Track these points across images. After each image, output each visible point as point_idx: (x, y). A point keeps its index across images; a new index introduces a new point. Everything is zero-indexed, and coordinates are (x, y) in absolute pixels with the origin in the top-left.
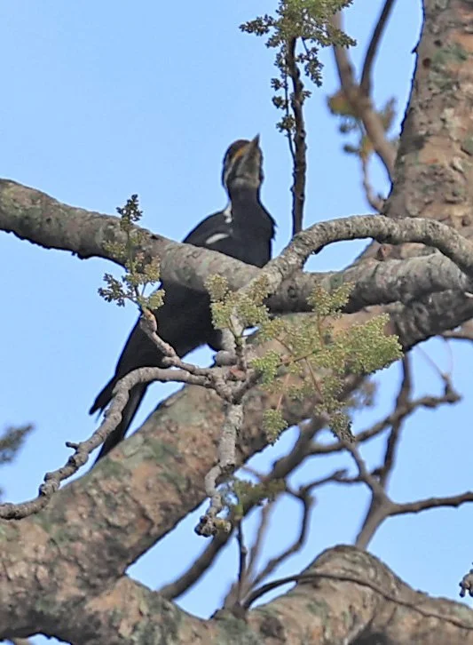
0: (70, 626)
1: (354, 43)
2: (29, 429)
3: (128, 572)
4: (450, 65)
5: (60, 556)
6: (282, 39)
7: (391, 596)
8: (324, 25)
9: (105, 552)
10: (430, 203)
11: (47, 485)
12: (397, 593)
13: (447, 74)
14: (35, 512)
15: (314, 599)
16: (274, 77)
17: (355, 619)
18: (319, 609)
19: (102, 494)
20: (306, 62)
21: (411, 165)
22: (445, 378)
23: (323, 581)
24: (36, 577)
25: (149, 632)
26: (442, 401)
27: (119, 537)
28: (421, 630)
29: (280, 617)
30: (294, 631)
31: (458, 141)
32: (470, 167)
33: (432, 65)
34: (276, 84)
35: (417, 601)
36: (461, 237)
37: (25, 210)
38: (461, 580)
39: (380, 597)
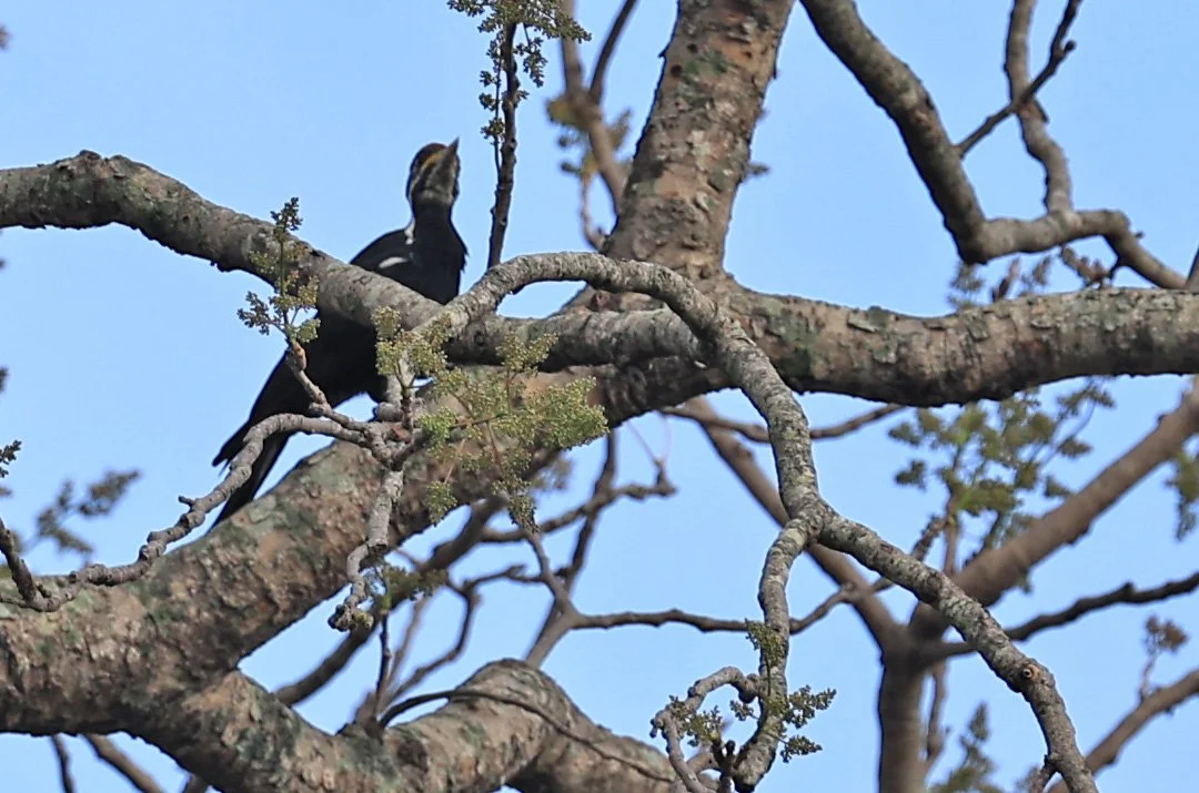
0: (162, 724)
1: (587, 37)
2: (134, 476)
3: (240, 665)
4: (705, 76)
5: (158, 637)
6: (499, 22)
7: (565, 728)
8: (553, 11)
9: (215, 639)
10: (662, 245)
11: (150, 547)
12: (573, 725)
13: (699, 88)
14: (132, 579)
15: (467, 723)
16: (485, 70)
17: (517, 752)
18: (473, 736)
19: (217, 566)
20: (526, 55)
21: (644, 196)
22: (659, 464)
23: (482, 702)
24: (125, 660)
25: (260, 741)
26: (651, 492)
27: (234, 620)
28: (597, 775)
29: (424, 741)
30: (439, 759)
31: (706, 172)
32: (717, 207)
33: (683, 75)
34: (486, 79)
35: (595, 738)
36: (696, 291)
37: (159, 204)
38: (653, 716)
39: (551, 728)
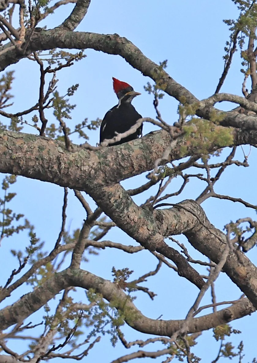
0: (95, 192)
3: (120, 182)
5: (100, 169)
6: (235, 29)
7: (202, 222)
9: (115, 173)
12: (204, 222)
14: (96, 150)
15: (176, 214)
16: (228, 41)
17: (188, 225)
18: (178, 218)
19: (121, 154)
20: (240, 40)
22: (245, 158)
23: (182, 209)
24: (90, 173)
25: (120, 204)
26: (241, 164)
27: (122, 170)
28: (208, 237)
29: (164, 216)
30: (167, 222)
34: (227, 43)
35: (210, 227)
37: (132, 53)
39: (198, 221)
